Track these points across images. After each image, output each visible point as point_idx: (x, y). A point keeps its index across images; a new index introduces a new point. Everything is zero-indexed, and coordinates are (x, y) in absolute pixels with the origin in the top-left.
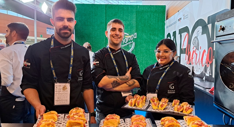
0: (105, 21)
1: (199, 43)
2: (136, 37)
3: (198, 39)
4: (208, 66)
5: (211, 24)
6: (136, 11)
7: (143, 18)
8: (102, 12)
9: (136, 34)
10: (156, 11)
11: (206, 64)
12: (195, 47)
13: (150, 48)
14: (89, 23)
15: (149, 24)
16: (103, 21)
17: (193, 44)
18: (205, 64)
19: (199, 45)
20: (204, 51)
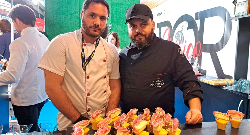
0: (78, 11)
1: (183, 37)
2: (111, 29)
3: (182, 33)
4: (196, 59)
5: (200, 20)
6: (111, 3)
7: (118, 10)
8: (75, 1)
9: (111, 25)
10: (131, 4)
11: (193, 57)
12: (179, 40)
13: (125, 40)
14: (61, 12)
15: (123, 17)
16: (77, 10)
17: (176, 38)
18: (191, 57)
19: (183, 39)
20: (191, 45)
